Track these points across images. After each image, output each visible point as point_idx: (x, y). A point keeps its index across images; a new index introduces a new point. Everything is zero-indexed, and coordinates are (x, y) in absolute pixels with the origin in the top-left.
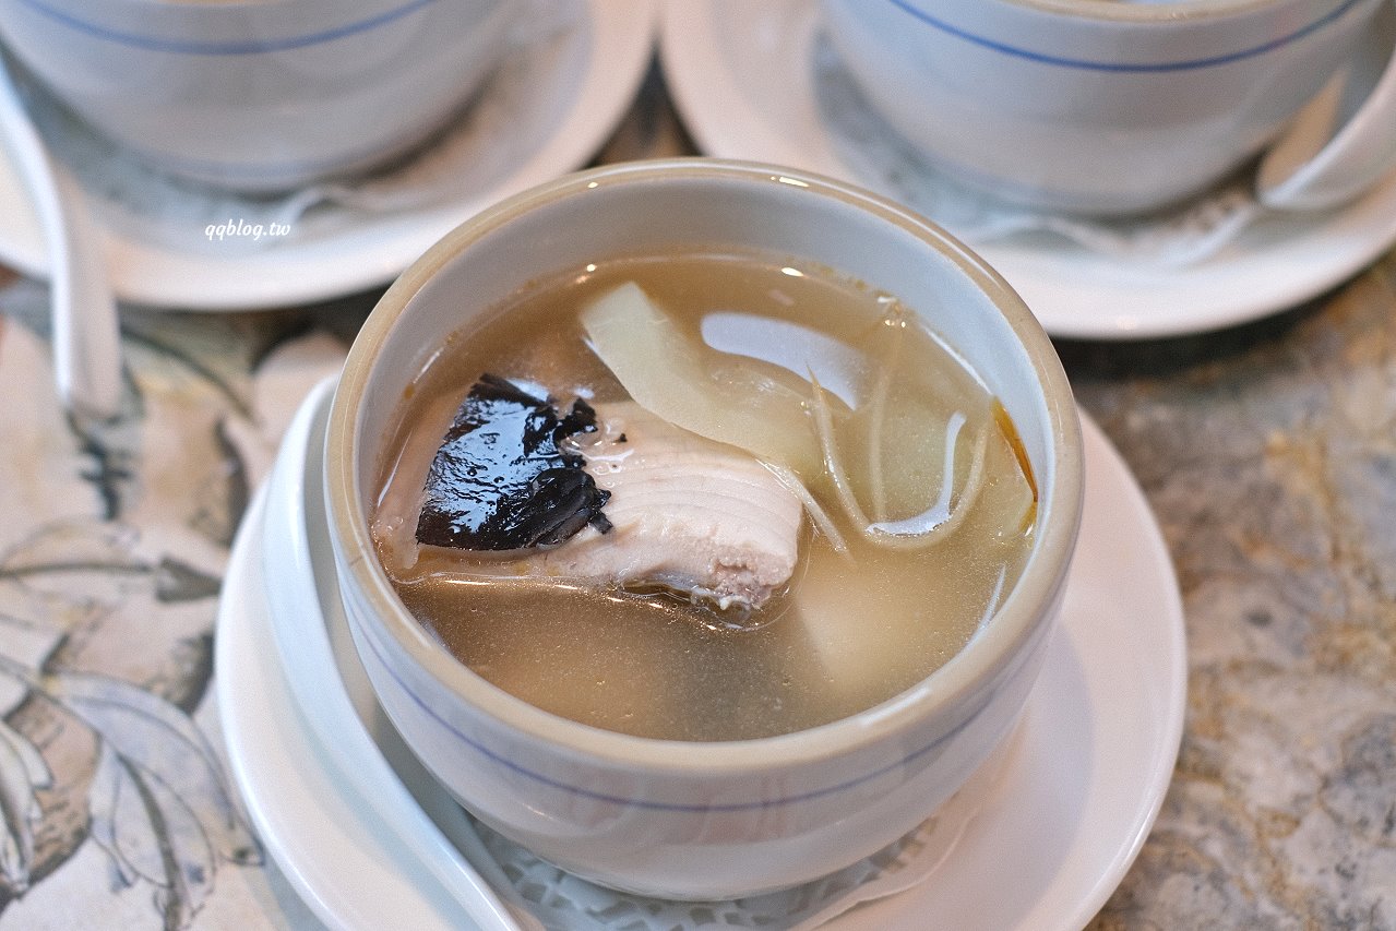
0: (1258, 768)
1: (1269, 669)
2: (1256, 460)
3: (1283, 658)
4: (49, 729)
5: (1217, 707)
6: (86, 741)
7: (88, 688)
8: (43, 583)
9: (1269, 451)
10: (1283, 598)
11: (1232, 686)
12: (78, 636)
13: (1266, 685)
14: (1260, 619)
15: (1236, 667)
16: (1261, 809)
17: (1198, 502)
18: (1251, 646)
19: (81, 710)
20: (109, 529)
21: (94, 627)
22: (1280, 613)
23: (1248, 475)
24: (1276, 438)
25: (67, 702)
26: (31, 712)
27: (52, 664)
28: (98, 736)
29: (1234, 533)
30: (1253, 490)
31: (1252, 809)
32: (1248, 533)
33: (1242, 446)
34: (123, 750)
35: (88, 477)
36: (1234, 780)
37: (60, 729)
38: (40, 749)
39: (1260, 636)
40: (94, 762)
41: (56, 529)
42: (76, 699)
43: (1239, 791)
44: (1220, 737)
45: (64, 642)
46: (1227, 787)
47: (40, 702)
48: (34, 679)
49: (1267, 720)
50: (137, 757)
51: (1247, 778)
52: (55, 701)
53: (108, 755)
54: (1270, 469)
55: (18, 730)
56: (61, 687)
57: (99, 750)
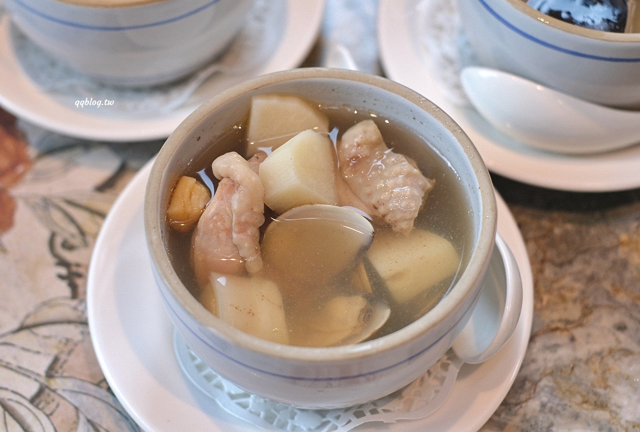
0: (625, 402)
1: (627, 352)
2: (615, 248)
3: (633, 346)
4: (53, 406)
5: (604, 372)
6: (71, 412)
7: (69, 384)
8: (43, 331)
9: (621, 244)
10: (631, 317)
11: (610, 362)
12: (63, 357)
13: (627, 360)
14: (621, 328)
15: (611, 352)
16: (627, 422)
17: (589, 271)
18: (618, 341)
19: (66, 395)
20: (74, 303)
21: (70, 352)
22: (631, 324)
23: (612, 256)
24: (624, 237)
25: (60, 392)
26: (43, 397)
27: (51, 373)
28: (77, 409)
29: (607, 285)
30: (614, 263)
31: (623, 422)
32: (613, 285)
33: (608, 242)
34: (90, 417)
35: (61, 277)
36: (614, 408)
37: (58, 406)
38: (48, 416)
39: (622, 336)
40: (76, 423)
41: (47, 304)
42: (64, 390)
43: (616, 414)
44: (606, 387)
45: (56, 360)
46: (611, 412)
47: (47, 391)
48: (43, 380)
49: (628, 378)
50: (97, 421)
51: (619, 407)
52: (54, 391)
53: (82, 420)
54: (622, 252)
55: (37, 406)
56: (56, 383)
57: (78, 417)
